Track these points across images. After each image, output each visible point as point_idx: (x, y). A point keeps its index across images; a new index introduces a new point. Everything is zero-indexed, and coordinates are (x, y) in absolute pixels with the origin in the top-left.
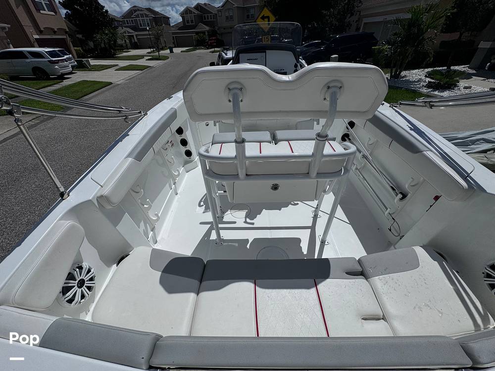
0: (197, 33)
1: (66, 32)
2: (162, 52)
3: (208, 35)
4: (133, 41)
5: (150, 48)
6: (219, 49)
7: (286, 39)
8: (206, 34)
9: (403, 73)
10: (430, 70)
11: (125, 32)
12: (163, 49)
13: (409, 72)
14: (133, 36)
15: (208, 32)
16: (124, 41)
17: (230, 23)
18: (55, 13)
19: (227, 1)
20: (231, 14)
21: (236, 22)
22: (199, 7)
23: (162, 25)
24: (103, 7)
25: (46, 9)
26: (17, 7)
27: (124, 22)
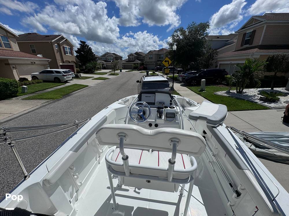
0: (134, 64)
1: (74, 62)
2: (116, 71)
3: (140, 65)
5: (111, 69)
6: (144, 71)
7: (178, 68)
8: (139, 64)
9: (244, 90)
10: (261, 89)
11: (101, 62)
12: (117, 70)
13: (248, 90)
14: (104, 64)
16: (99, 66)
17: (151, 60)
18: (72, 55)
19: (150, 51)
20: (152, 56)
21: (154, 60)
22: (137, 53)
23: (118, 60)
24: (93, 53)
25: (69, 53)
26: (57, 53)
27: (101, 58)
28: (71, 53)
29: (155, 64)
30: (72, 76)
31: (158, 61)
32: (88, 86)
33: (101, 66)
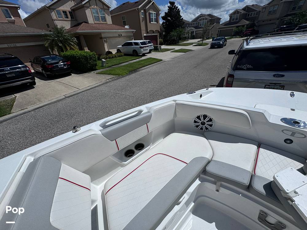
1: (159, 32)
4: (193, 35)
5: (200, 38)
8: (245, 26)
11: (190, 30)
12: (208, 39)
14: (194, 32)
15: (247, 25)
16: (187, 35)
17: (271, 16)
18: (157, 22)
20: (275, 8)
21: (277, 15)
22: (246, 8)
23: (214, 23)
24: (181, 17)
25: (154, 21)
26: (142, 22)
27: (192, 24)
28: (157, 20)
29: (277, 22)
30: (151, 48)
31: (287, 15)
32: (162, 60)
33: (190, 35)
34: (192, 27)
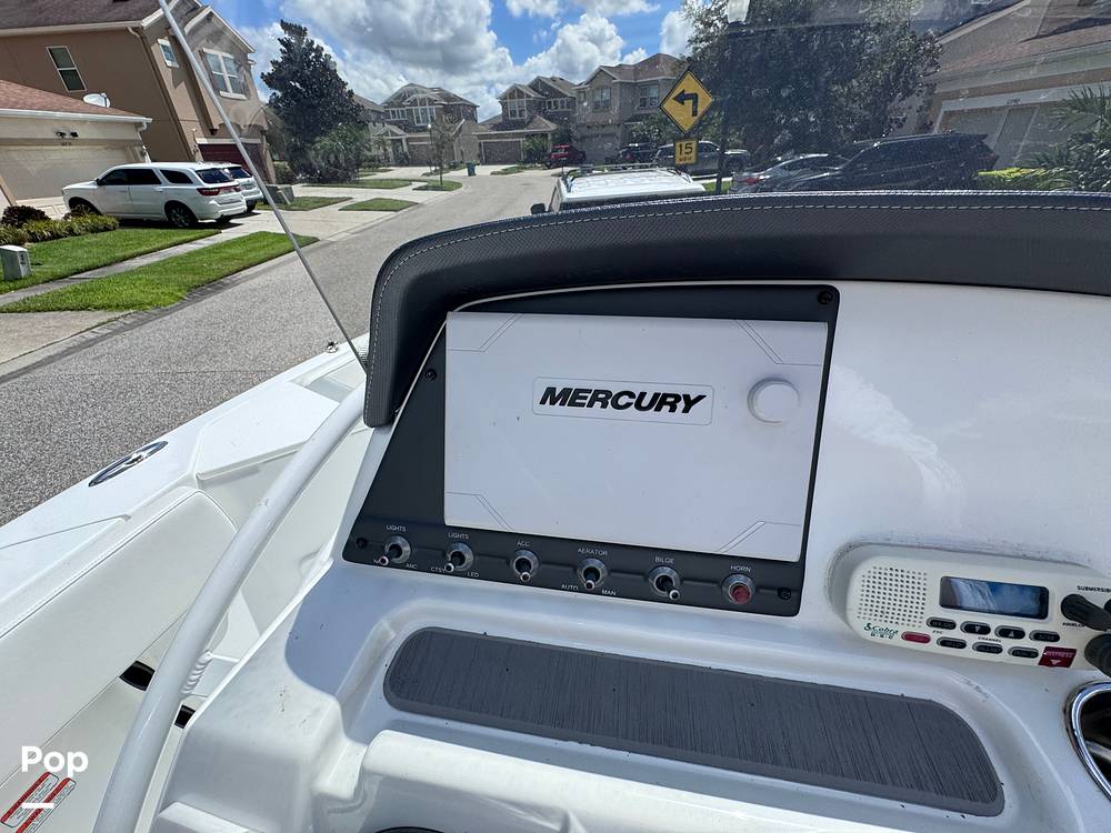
0: (528, 136)
1: (263, 132)
3: (553, 139)
4: (400, 150)
5: (430, 164)
6: (572, 169)
7: (729, 149)
8: (550, 137)
11: (386, 134)
12: (454, 167)
14: (400, 141)
15: (553, 135)
16: (382, 151)
17: (600, 118)
18: (248, 95)
19: (601, 71)
20: (606, 95)
21: (614, 113)
22: (538, 85)
23: (460, 120)
24: (345, 84)
25: (230, 89)
26: (176, 85)
27: (386, 114)
28: (244, 89)
29: (619, 134)
30: (251, 194)
31: (636, 118)
32: (315, 240)
33: (390, 150)
34: (390, 123)
